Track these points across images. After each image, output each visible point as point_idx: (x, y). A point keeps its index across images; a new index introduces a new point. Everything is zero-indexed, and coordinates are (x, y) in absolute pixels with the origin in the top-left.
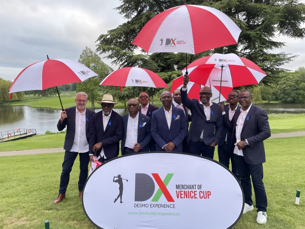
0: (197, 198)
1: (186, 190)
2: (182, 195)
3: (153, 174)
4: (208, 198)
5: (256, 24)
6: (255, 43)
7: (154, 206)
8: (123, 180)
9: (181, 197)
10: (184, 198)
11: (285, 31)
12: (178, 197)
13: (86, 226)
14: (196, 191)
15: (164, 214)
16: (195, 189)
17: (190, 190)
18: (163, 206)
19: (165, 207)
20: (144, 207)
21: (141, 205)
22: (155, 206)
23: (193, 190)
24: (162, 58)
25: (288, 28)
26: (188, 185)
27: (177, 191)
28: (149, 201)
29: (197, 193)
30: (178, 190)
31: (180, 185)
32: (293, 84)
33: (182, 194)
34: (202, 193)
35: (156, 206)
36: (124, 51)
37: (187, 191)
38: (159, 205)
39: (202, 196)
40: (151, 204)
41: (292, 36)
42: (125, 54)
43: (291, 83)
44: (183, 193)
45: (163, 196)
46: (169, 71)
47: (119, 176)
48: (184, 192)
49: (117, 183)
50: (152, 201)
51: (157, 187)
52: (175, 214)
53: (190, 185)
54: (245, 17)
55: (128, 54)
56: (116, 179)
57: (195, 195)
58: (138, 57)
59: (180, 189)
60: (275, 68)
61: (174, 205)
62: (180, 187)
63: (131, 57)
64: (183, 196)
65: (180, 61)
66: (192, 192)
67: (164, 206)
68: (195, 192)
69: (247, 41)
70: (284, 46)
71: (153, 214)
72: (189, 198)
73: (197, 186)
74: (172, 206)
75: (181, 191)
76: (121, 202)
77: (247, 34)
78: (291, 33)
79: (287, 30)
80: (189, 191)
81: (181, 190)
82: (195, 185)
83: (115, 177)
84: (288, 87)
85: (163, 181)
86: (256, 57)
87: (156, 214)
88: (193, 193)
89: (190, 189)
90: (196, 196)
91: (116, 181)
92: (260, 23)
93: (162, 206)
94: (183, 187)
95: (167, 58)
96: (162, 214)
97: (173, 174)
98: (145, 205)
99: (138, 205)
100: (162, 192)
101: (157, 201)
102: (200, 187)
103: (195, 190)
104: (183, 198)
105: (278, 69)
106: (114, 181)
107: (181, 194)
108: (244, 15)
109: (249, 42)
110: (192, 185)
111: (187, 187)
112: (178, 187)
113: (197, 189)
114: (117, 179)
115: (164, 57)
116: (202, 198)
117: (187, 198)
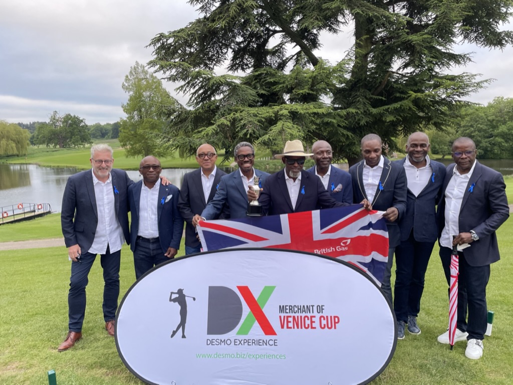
0: (315, 328)
1: (296, 315)
2: (289, 324)
3: (240, 288)
4: (335, 328)
5: (423, 23)
6: (421, 56)
7: (240, 343)
8: (186, 298)
9: (288, 327)
10: (294, 328)
11: (473, 35)
12: (282, 327)
13: (123, 377)
14: (314, 317)
15: (257, 356)
16: (313, 312)
17: (304, 315)
18: (256, 343)
19: (260, 344)
20: (223, 344)
21: (217, 341)
22: (242, 342)
23: (309, 315)
24: (263, 82)
25: (478, 30)
26: (301, 306)
27: (280, 317)
28: (232, 335)
29: (317, 320)
30: (283, 315)
31: (286, 306)
32: (485, 127)
33: (290, 322)
34: (324, 319)
35: (244, 342)
36: (197, 70)
37: (298, 317)
38: (249, 341)
39: (325, 325)
40: (235, 340)
41: (484, 44)
42: (199, 75)
43: (482, 126)
44: (291, 319)
45: (256, 324)
46: (276, 104)
47: (180, 292)
48: (294, 317)
49: (177, 303)
50: (237, 334)
51: (246, 310)
52: (278, 357)
53: (304, 306)
54: (406, 10)
55: (204, 74)
56: (174, 296)
57: (312, 322)
58: (222, 80)
59: (286, 312)
60: (455, 99)
61: (276, 341)
62: (286, 309)
63: (209, 79)
64: (291, 325)
65: (294, 87)
66: (306, 318)
67: (258, 342)
68: (311, 317)
69: (409, 53)
70: (470, 62)
71: (238, 356)
72: (301, 328)
73: (315, 308)
74: (271, 342)
75: (288, 317)
76: (184, 337)
77: (409, 41)
78: (482, 39)
79: (475, 35)
80: (301, 317)
81: (288, 315)
82: (313, 306)
83: (172, 293)
84: (477, 133)
85: (256, 299)
86: (422, 81)
87: (245, 357)
88: (308, 319)
89: (304, 312)
90: (313, 324)
91: (175, 300)
92: (431, 22)
93: (254, 343)
94: (291, 308)
95: (271, 82)
96: (255, 356)
97: (274, 287)
98: (224, 340)
99: (213, 341)
100: (254, 318)
101: (247, 334)
102: (320, 309)
103: (311, 314)
104: (291, 328)
105: (460, 101)
106: (171, 300)
107: (288, 322)
108: (404, 7)
109: (412, 55)
110: (307, 306)
111: (298, 309)
112: (282, 309)
113: (315, 313)
114: (177, 296)
115: (266, 80)
116: (324, 328)
117: (298, 328)
